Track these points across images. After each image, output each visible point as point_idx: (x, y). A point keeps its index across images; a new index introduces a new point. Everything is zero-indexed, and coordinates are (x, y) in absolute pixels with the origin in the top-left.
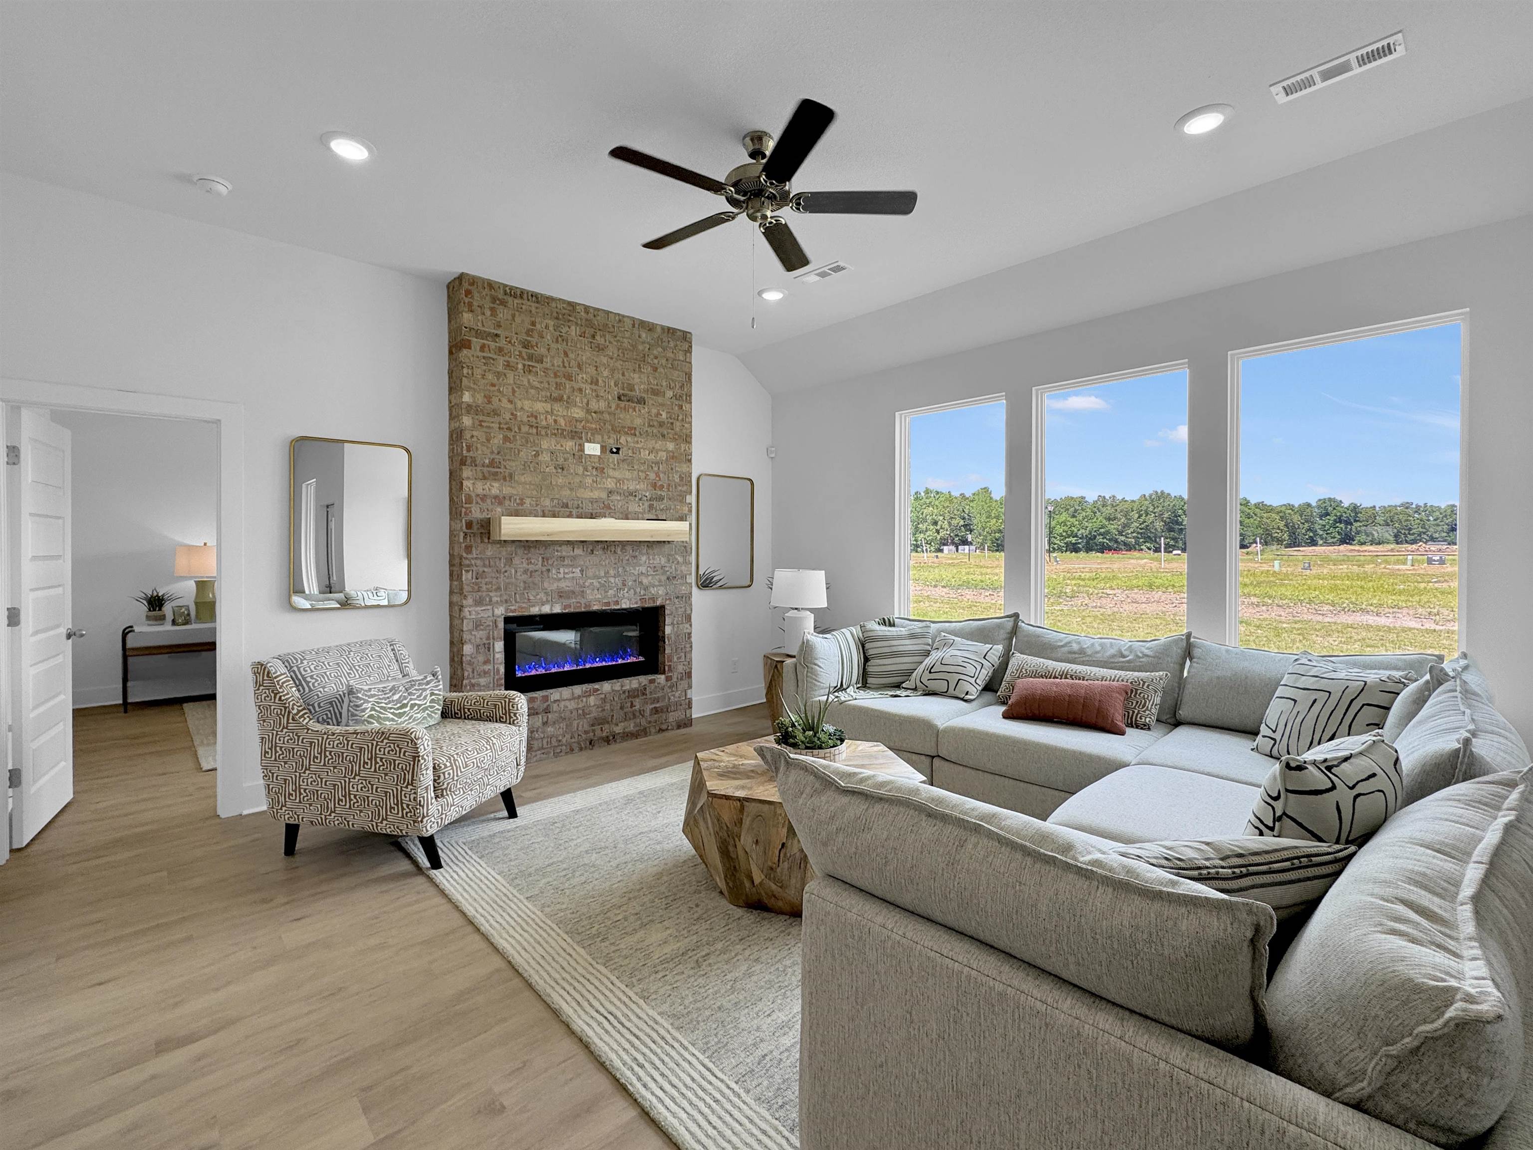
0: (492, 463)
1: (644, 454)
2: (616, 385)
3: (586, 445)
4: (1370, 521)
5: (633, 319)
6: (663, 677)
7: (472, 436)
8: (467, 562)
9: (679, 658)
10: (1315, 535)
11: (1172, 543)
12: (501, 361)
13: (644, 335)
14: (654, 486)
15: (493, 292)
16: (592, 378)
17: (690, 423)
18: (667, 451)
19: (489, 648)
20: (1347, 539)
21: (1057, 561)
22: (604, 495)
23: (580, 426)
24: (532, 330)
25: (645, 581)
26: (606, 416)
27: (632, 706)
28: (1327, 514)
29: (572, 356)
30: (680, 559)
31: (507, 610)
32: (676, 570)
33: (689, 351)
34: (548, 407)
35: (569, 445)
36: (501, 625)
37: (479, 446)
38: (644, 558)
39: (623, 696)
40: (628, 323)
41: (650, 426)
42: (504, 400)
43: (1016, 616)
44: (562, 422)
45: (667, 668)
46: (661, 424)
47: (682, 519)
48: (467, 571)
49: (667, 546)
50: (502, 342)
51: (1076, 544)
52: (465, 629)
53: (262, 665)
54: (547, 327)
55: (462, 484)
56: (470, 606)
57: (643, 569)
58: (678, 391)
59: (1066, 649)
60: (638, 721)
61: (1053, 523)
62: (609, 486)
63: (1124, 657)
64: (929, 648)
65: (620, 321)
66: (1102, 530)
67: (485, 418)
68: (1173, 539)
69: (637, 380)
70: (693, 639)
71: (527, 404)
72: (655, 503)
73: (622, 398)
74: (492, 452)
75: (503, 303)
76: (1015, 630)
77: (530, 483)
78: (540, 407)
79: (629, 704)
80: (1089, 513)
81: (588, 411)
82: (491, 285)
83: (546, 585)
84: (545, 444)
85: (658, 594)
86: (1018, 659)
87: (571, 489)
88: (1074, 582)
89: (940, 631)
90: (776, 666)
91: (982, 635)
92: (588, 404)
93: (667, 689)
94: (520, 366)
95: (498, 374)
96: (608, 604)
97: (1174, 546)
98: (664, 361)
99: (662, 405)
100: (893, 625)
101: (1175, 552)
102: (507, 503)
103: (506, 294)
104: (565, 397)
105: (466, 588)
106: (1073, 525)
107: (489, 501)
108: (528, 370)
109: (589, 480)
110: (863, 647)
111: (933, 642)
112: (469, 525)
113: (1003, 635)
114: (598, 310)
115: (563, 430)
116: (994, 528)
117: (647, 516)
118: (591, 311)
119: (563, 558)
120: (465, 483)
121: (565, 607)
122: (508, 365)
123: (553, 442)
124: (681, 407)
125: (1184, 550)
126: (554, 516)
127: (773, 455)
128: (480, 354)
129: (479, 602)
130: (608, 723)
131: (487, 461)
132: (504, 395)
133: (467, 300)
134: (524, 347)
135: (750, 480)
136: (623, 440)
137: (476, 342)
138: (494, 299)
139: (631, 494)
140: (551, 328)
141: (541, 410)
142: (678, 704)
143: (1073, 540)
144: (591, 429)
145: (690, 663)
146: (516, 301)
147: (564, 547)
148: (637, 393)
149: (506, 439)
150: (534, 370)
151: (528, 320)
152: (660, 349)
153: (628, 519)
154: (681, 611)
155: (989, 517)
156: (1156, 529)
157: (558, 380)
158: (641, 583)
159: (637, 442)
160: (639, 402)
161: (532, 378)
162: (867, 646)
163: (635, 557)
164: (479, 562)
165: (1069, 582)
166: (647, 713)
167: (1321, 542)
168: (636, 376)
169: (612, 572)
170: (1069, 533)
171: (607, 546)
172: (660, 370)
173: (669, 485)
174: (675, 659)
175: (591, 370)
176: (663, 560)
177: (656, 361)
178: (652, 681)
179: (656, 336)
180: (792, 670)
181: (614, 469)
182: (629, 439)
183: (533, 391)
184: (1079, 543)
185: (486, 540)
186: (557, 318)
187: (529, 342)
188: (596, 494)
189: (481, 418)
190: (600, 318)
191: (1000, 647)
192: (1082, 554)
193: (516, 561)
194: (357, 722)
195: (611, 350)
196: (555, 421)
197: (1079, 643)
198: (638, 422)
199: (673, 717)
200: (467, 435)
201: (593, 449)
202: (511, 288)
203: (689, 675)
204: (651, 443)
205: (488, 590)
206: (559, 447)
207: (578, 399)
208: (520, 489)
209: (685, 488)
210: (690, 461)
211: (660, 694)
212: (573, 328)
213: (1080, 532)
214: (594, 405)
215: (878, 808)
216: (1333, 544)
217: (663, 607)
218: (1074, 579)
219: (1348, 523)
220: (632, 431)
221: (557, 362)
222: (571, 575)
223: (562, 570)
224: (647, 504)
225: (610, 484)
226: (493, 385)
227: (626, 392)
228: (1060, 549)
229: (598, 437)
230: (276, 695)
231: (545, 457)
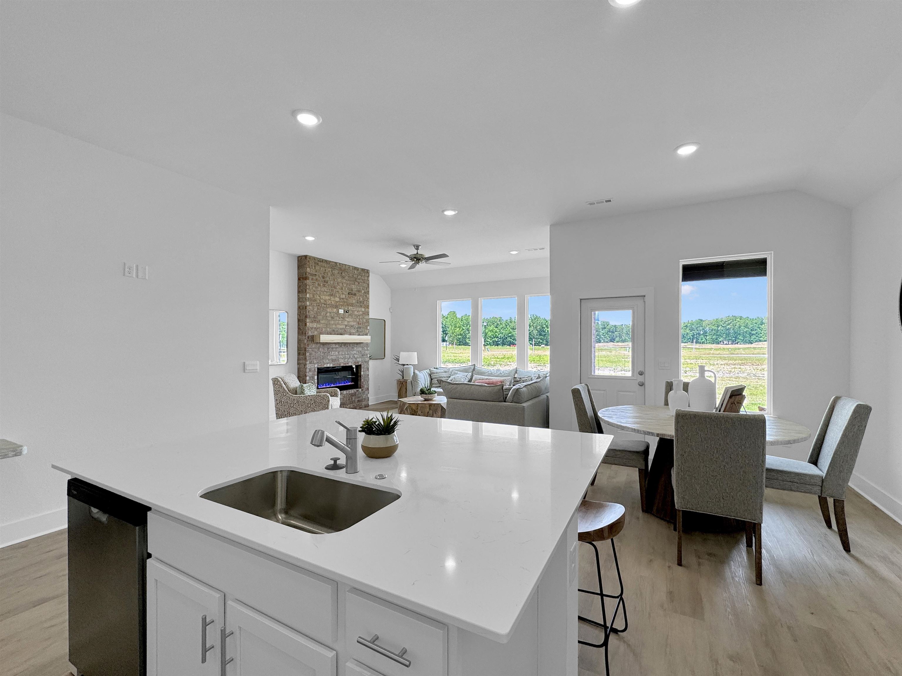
0: (314, 317)
1: (356, 313)
2: (348, 289)
3: (340, 310)
4: (621, 331)
5: (353, 266)
6: (361, 389)
7: (309, 308)
8: (307, 350)
9: (365, 383)
10: (600, 338)
11: (541, 341)
12: (317, 283)
13: (356, 272)
14: (358, 323)
15: (315, 261)
16: (341, 287)
17: (369, 301)
18: (362, 311)
19: (313, 378)
20: (612, 340)
21: (488, 350)
22: (344, 327)
23: (338, 304)
24: (325, 272)
25: (356, 356)
26: (345, 300)
27: (352, 399)
28: (605, 328)
29: (336, 280)
30: (366, 349)
31: (318, 365)
32: (365, 352)
33: (368, 276)
34: (329, 297)
35: (335, 310)
36: (316, 370)
37: (311, 311)
38: (355, 348)
39: (349, 396)
40: (351, 268)
41: (357, 303)
42: (318, 296)
43: (474, 365)
44: (333, 303)
45: (362, 386)
46: (361, 302)
47: (366, 335)
48: (308, 353)
49: (362, 344)
50: (317, 277)
51: (498, 341)
52: (307, 371)
53: (276, 379)
54: (329, 271)
55: (306, 324)
56: (308, 364)
57: (355, 352)
58: (366, 291)
59: (488, 373)
60: (353, 404)
61: (487, 331)
62: (346, 324)
63: (501, 374)
64: (450, 375)
65: (349, 268)
66: (509, 335)
67: (313, 302)
68: (541, 339)
69: (354, 287)
70: (369, 377)
71: (323, 297)
72: (358, 329)
73: (350, 294)
74: (314, 313)
75: (318, 264)
76: (474, 370)
77: (324, 323)
78: (327, 298)
79: (351, 398)
80: (504, 325)
81: (340, 299)
82: (314, 258)
83: (328, 357)
84: (328, 310)
85: (360, 361)
86: (475, 376)
87: (335, 325)
88: (495, 359)
89: (453, 370)
90: (402, 383)
91: (465, 370)
92: (340, 296)
93: (362, 394)
94: (322, 284)
95: (316, 288)
96: (345, 364)
97: (542, 342)
98: (361, 280)
99: (361, 295)
100: (438, 369)
101: (542, 346)
102: (318, 330)
103: (318, 261)
104: (334, 294)
105: (307, 358)
106: (496, 332)
107: (313, 329)
108: (324, 286)
109: (340, 322)
110: (430, 376)
111: (451, 373)
112: (308, 338)
113: (471, 370)
114: (343, 264)
115: (333, 305)
116: (458, 333)
117: (356, 334)
118: (341, 265)
119: (333, 348)
120: (307, 324)
121: (333, 365)
122: (319, 285)
123: (331, 309)
124: (366, 296)
125: (546, 345)
126: (331, 334)
127: (391, 311)
128: (312, 281)
129: (310, 363)
130: (345, 404)
131: (313, 316)
132: (317, 294)
133: (308, 264)
134: (323, 278)
135: (384, 320)
136: (349, 308)
137: (311, 277)
138: (315, 263)
139: (352, 326)
140: (330, 272)
141: (327, 299)
142: (365, 399)
143: (496, 339)
144: (341, 305)
145: (368, 385)
146: (321, 263)
147: (333, 345)
148: (354, 292)
149: (318, 309)
150: (326, 285)
151: (324, 269)
152: (360, 276)
153: (351, 335)
154: (366, 367)
155: (455, 327)
156: (534, 334)
157: (332, 288)
158: (354, 357)
159: (354, 309)
160: (354, 295)
161: (325, 288)
162: (431, 375)
163: (353, 348)
164: (311, 350)
165: (493, 359)
166: (356, 402)
167: (602, 341)
168: (354, 286)
169: (346, 353)
170: (494, 336)
171: (345, 344)
172: (360, 283)
173: (363, 323)
174: (364, 383)
175: (341, 284)
176: (361, 349)
177: (359, 281)
178: (358, 391)
179: (359, 272)
180: (410, 383)
181: (347, 318)
182: (351, 308)
183: (325, 293)
184: (499, 341)
185: (313, 342)
186: (332, 268)
187: (324, 276)
188: (342, 327)
189: (311, 302)
190: (344, 267)
191: (470, 374)
192: (500, 347)
193: (320, 349)
194: (304, 394)
195: (347, 278)
196: (331, 302)
197: (491, 371)
198: (354, 301)
199: (364, 403)
200: (308, 308)
201: (341, 311)
202: (320, 259)
203: (368, 389)
204: (358, 309)
205: (313, 359)
206: (332, 311)
207: (337, 295)
208: (321, 325)
209: (367, 324)
210: (369, 314)
211: (360, 395)
212: (336, 271)
213: (500, 335)
214: (341, 297)
215: (458, 385)
216: (607, 342)
217: (360, 365)
218: (495, 358)
219: (613, 332)
220: (352, 305)
221: (332, 282)
222: (335, 354)
223: (333, 353)
224: (356, 330)
225: (346, 323)
226: (315, 291)
227: (351, 292)
228: (490, 344)
229: (343, 307)
230: (282, 387)
231: (328, 314)
